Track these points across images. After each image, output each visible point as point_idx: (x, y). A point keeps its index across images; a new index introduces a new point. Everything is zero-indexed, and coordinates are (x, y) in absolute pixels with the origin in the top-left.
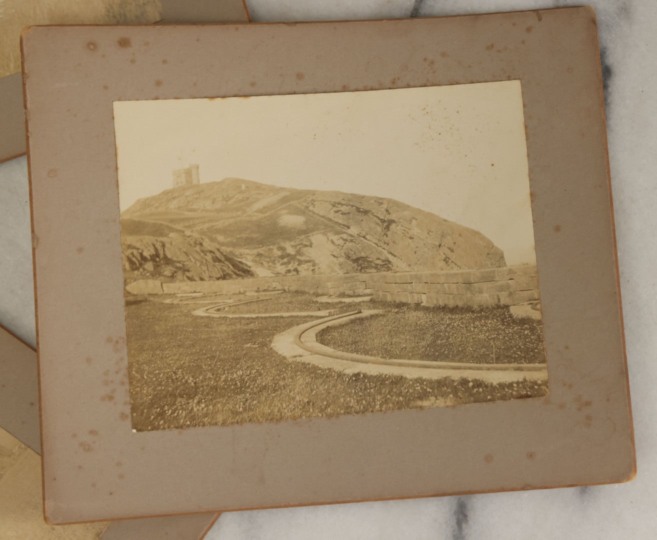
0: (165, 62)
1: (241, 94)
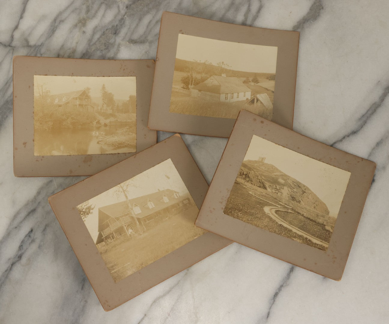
0: (269, 131)
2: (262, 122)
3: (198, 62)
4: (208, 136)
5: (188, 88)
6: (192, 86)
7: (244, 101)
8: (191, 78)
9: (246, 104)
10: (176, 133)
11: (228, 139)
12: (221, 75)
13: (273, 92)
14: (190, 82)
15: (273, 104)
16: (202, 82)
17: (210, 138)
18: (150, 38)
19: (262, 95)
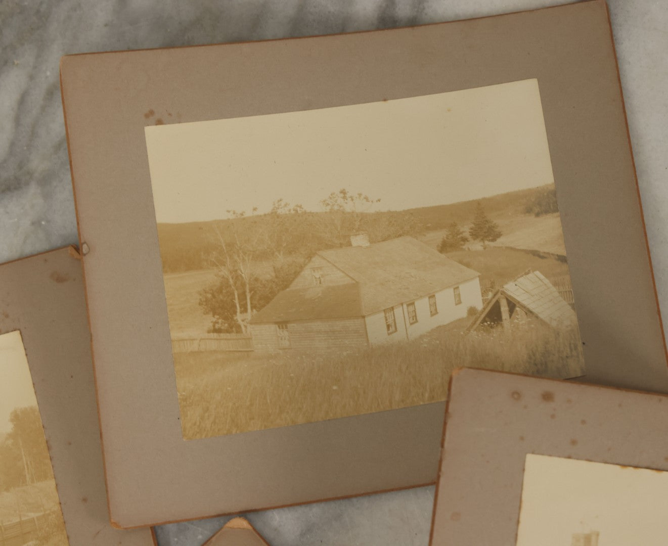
0: (583, 422)
1: (654, 466)
2: (547, 397)
3: (249, 213)
4: (356, 496)
5: (234, 328)
6: (249, 315)
7: (460, 320)
8: (235, 283)
9: (473, 333)
10: (229, 516)
11: (433, 488)
12: (349, 244)
13: (562, 259)
14: (237, 301)
15: (573, 306)
16: (283, 289)
17: (365, 502)
18: (38, 164)
19: (522, 280)
